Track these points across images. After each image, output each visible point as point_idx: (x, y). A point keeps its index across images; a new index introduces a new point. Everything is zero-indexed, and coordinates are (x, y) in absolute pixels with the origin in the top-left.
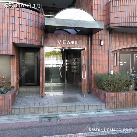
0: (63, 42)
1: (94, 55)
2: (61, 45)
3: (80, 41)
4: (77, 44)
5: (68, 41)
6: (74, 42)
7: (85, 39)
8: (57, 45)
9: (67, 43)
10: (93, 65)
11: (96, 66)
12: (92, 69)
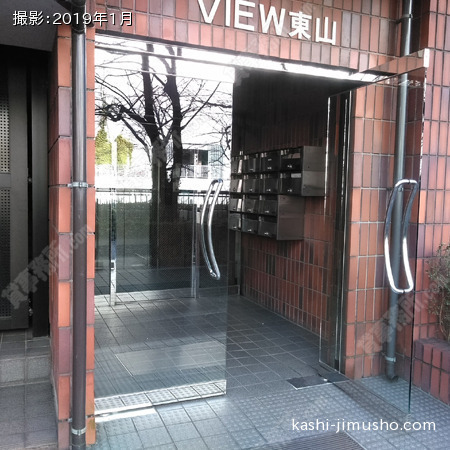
0: (238, 13)
1: (435, 125)
2: (218, 32)
3: (347, 16)
4: (326, 40)
5: (273, 9)
6: (312, 23)
7: (376, 10)
8: (193, 29)
9: (265, 27)
10: (428, 190)
11: (439, 195)
12: (421, 219)
